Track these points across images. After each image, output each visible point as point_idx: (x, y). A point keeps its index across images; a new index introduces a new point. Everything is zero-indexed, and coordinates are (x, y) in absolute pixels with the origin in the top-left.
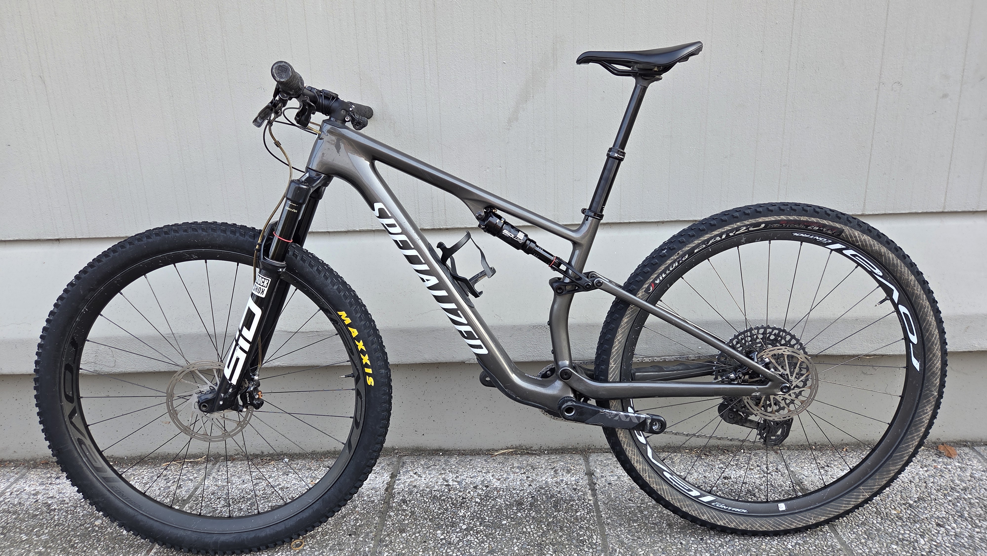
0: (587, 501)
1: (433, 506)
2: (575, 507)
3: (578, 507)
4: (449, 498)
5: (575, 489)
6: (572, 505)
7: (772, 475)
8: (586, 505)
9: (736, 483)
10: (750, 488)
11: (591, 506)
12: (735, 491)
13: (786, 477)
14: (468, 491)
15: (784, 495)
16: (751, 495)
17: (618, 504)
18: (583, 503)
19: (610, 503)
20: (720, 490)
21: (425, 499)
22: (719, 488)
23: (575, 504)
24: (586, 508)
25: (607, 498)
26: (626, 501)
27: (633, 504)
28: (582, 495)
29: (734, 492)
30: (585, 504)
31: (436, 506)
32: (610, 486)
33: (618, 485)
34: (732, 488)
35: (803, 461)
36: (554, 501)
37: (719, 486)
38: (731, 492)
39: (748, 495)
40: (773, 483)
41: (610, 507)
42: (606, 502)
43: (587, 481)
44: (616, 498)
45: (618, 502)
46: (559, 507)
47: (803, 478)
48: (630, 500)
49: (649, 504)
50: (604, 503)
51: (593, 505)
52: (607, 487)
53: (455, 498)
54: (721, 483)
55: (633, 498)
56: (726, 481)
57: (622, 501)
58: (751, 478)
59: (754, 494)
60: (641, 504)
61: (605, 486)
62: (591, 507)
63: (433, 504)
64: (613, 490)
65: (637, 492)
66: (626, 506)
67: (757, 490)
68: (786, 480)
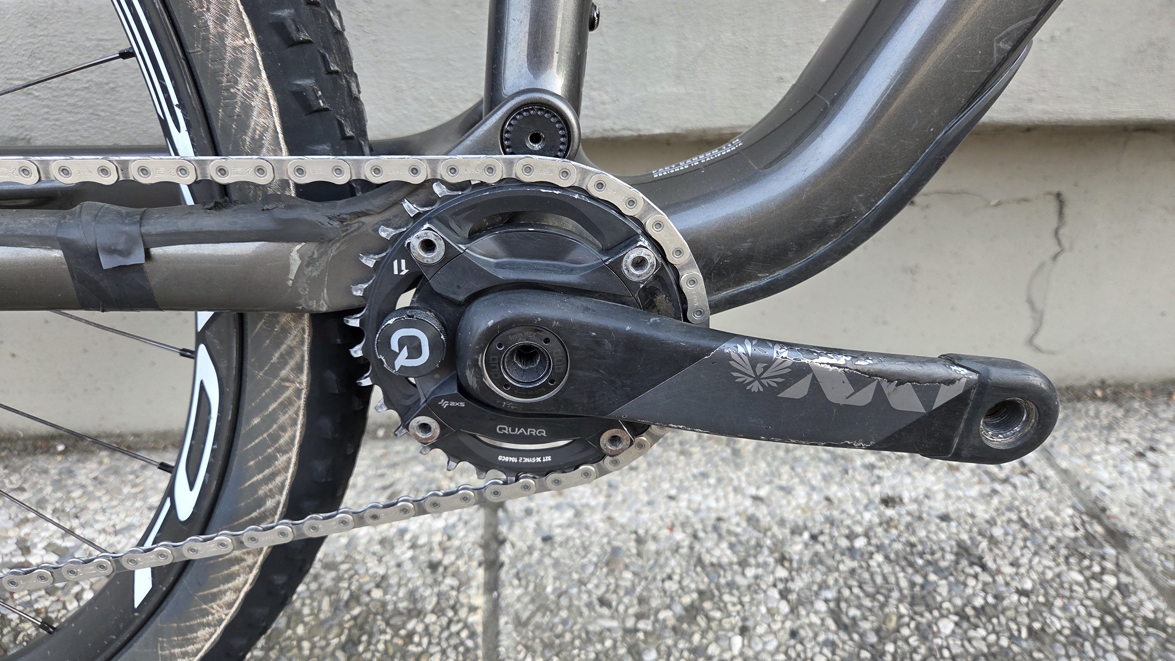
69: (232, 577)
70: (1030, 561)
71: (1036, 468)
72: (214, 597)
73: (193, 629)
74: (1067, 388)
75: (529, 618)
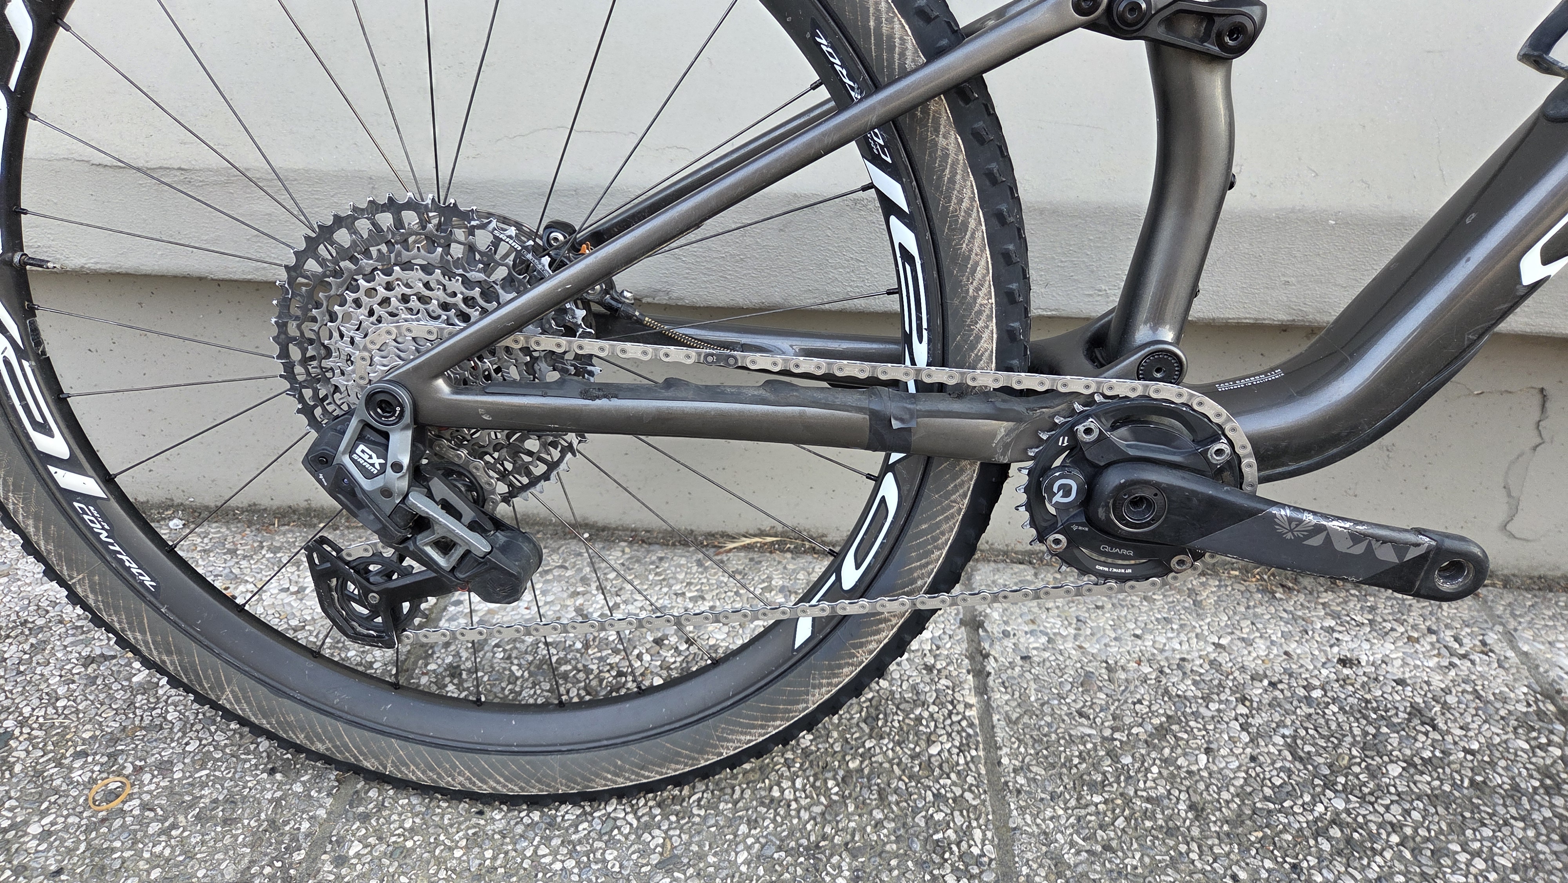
0: (960, 708)
1: (532, 692)
2: (927, 726)
3: (936, 726)
4: (579, 671)
5: (929, 669)
6: (919, 719)
7: (1473, 662)
8: (959, 722)
9: (1376, 679)
10: (1419, 700)
11: (971, 725)
12: (1375, 705)
13: (1514, 670)
14: (636, 652)
15: (1515, 729)
16: (1423, 723)
17: (1049, 725)
18: (950, 713)
19: (1026, 719)
20: (1334, 700)
21: (514, 668)
22: (1330, 694)
23: (926, 714)
24: (958, 732)
25: (1019, 705)
26: (1069, 715)
27: (1091, 727)
28: (948, 687)
29: (1375, 710)
30: (955, 718)
31: (538, 692)
32: (1027, 666)
33: (1048, 664)
34: (1368, 696)
35: (1551, 623)
36: (870, 700)
37: (1328, 687)
38: (1366, 708)
39: (1416, 721)
40: (1479, 688)
41: (1025, 734)
42: (1014, 716)
43: (965, 645)
44: (1042, 705)
45: (1048, 719)
46: (880, 723)
47: (1562, 678)
48: (1081, 714)
49: (1135, 731)
50: (1009, 721)
51: (976, 722)
52: (1017, 669)
53: (596, 672)
54: (1333, 676)
55: (1091, 707)
56: (1346, 671)
57: (1060, 716)
58: (1416, 667)
59: (1433, 720)
60: (1114, 729)
61: (1012, 665)
62: (970, 731)
63: (534, 685)
64: (1036, 679)
65: (1100, 689)
66: (1070, 735)
67: (1438, 708)
68: (1515, 680)
69: (878, 632)
70: (1480, 726)
71: (1497, 649)
72: (862, 645)
73: (840, 667)
74: (1540, 578)
75: (1018, 719)
